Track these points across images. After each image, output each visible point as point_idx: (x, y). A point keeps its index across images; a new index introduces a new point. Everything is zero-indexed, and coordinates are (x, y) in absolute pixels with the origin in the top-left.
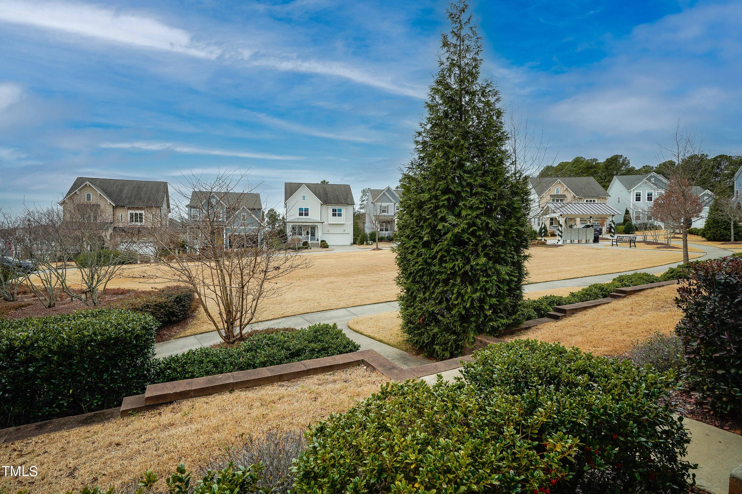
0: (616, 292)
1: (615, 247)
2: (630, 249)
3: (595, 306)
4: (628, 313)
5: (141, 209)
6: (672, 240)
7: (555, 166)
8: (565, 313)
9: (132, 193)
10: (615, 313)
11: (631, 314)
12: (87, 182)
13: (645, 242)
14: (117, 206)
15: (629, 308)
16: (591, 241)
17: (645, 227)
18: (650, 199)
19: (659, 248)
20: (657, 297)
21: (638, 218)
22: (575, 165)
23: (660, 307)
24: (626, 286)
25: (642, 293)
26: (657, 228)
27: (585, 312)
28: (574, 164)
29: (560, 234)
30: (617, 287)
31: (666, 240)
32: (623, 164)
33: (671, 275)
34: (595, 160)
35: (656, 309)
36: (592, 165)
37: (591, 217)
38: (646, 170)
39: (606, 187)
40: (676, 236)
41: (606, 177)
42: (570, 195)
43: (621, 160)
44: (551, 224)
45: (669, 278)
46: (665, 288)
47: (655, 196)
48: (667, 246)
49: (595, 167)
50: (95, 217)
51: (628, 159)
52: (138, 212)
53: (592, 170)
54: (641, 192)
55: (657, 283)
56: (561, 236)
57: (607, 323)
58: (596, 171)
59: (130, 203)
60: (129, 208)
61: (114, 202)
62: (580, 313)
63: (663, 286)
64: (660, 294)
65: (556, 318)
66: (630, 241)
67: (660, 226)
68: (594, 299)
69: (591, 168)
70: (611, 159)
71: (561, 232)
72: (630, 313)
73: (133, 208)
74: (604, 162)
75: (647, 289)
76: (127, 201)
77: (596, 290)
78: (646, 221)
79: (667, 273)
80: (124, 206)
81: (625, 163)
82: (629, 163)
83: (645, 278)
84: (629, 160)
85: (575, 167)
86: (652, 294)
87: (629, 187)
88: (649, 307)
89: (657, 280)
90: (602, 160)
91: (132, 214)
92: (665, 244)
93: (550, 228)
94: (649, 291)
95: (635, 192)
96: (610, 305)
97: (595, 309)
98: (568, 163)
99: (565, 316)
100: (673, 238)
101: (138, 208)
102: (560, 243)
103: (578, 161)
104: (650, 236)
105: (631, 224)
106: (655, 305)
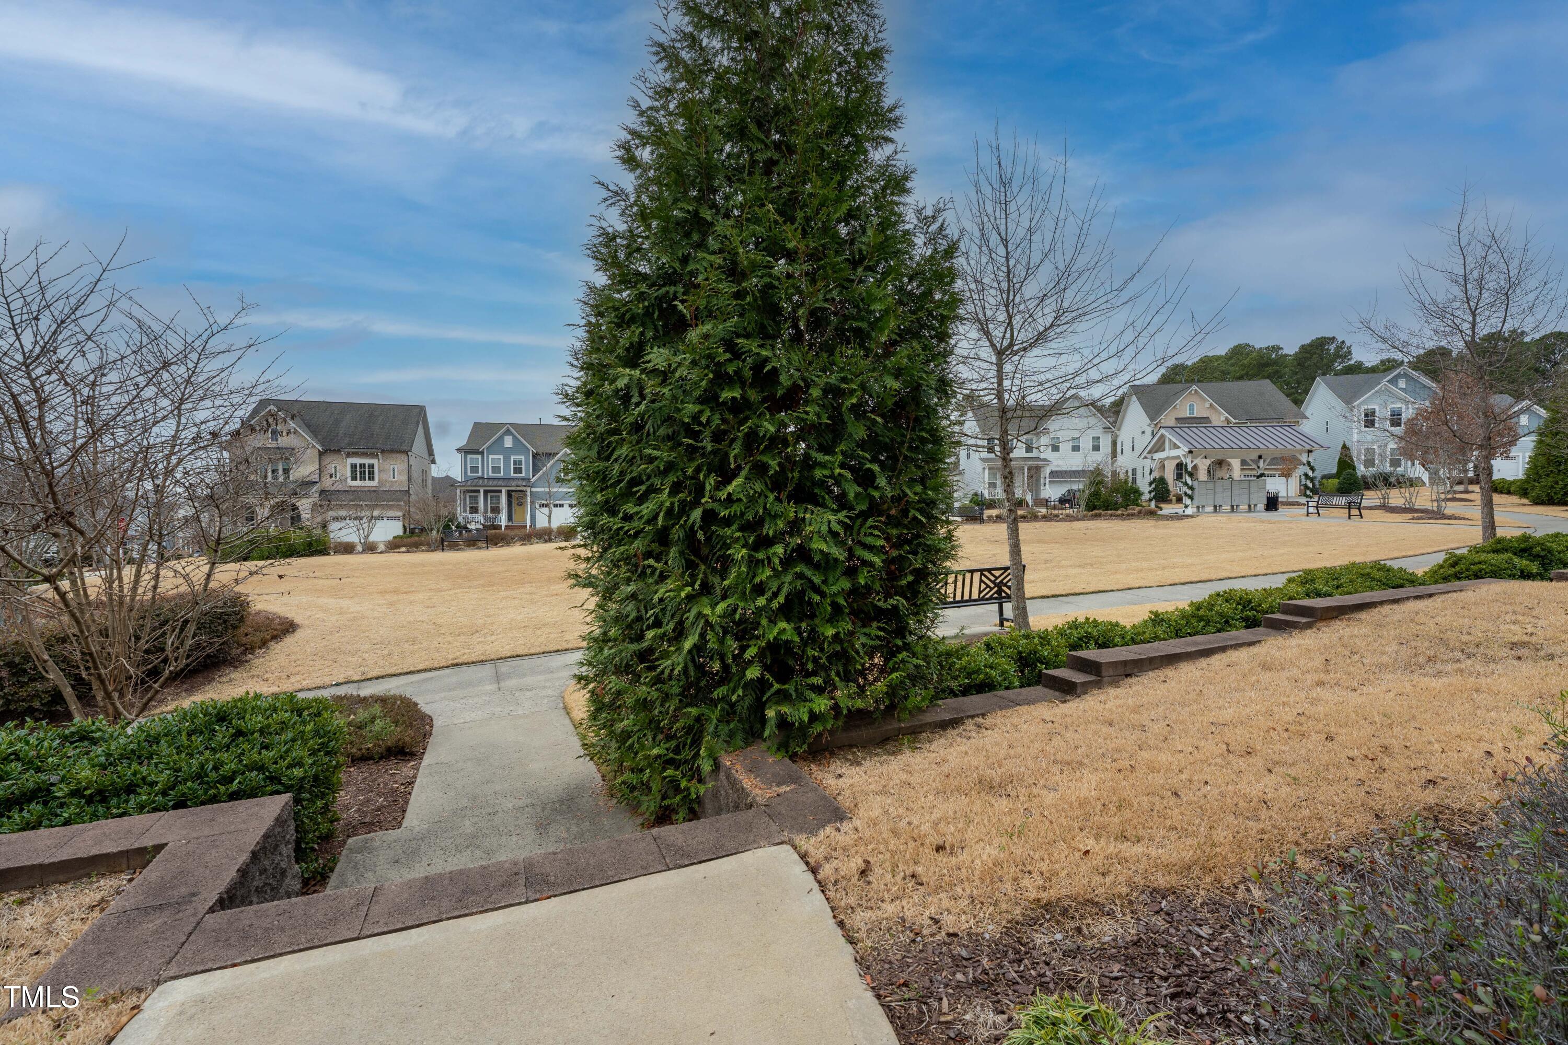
0: (1284, 612)
1: (1313, 519)
2: (1349, 522)
3: (1207, 653)
4: (1310, 678)
5: (373, 455)
6: (1448, 503)
7: (1189, 363)
8: (1098, 674)
9: (356, 427)
10: (1267, 676)
11: (1321, 684)
12: (272, 407)
13: (1384, 507)
14: (326, 451)
15: (1319, 661)
16: (1261, 507)
17: (1386, 481)
18: (1396, 422)
19: (1418, 518)
20: (1414, 628)
21: (1369, 463)
22: (1233, 361)
23: (1421, 660)
24: (1319, 595)
25: (1363, 615)
26: (1413, 483)
27: (1169, 672)
28: (1231, 358)
29: (1189, 492)
30: (1290, 599)
31: (1435, 504)
32: (1337, 355)
33: (1452, 571)
34: (1277, 348)
35: (1407, 666)
36: (1269, 358)
37: (1260, 457)
38: (1387, 366)
39: (1298, 402)
40: (1458, 496)
41: (1299, 383)
42: (1220, 417)
43: (1332, 348)
44: (1179, 476)
45: (1446, 579)
46: (1438, 601)
47: (1408, 413)
48: (1437, 515)
49: (1275, 362)
50: (286, 471)
51: (1348, 344)
52: (367, 461)
53: (1270, 370)
54: (1377, 408)
55: (1412, 589)
56: (1191, 497)
57: (1229, 714)
58: (1277, 372)
59: (350, 445)
60: (348, 455)
61: (322, 444)
62: (1151, 674)
63: (1430, 596)
64: (1421, 618)
65: (1067, 689)
66: (1349, 506)
67: (1419, 479)
68: (1218, 631)
69: (1267, 365)
70: (1311, 345)
71: (1192, 488)
72: (1316, 677)
73: (355, 455)
74: (1296, 354)
75: (1382, 603)
76: (346, 441)
77: (1226, 608)
78: (1388, 469)
79: (1441, 567)
80: (339, 451)
81: (1343, 352)
82: (1349, 353)
83: (1378, 574)
84: (1349, 348)
85: (1233, 365)
86: (1398, 617)
87: (1348, 399)
88: (1385, 659)
89: (1413, 581)
90: (1290, 349)
91: (354, 466)
92: (1433, 511)
93: (1176, 486)
94: (1386, 609)
95: (1363, 408)
96: (1255, 650)
97: (1203, 662)
98: (1218, 358)
99: (1098, 685)
100: (1449, 500)
101: (365, 455)
102: (1189, 511)
103: (1238, 351)
104: (1396, 497)
105: (1354, 475)
106: (1405, 652)
